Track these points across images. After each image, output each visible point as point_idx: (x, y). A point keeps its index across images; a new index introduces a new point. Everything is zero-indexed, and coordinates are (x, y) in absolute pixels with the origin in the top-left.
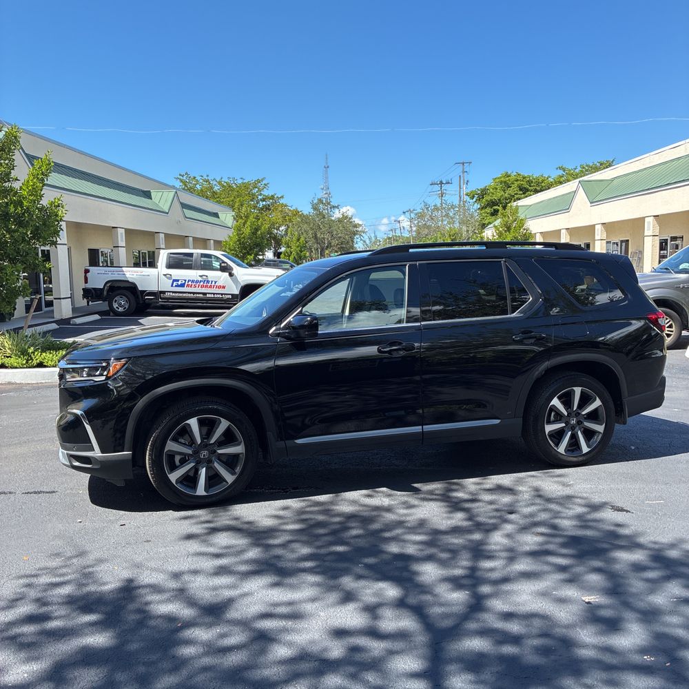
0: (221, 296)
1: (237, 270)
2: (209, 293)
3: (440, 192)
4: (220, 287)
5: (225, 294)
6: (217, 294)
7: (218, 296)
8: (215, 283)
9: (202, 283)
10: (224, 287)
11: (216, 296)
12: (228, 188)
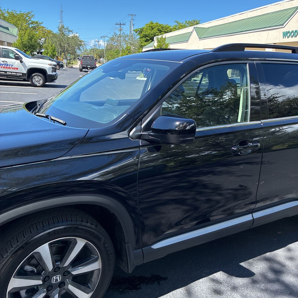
0: (15, 74)
1: (24, 59)
2: (8, 72)
3: (120, 28)
4: (15, 69)
5: (18, 73)
6: (13, 72)
7: (14, 74)
8: (12, 66)
9: (4, 66)
10: (17, 69)
11: (12, 73)
12: (13, 16)
